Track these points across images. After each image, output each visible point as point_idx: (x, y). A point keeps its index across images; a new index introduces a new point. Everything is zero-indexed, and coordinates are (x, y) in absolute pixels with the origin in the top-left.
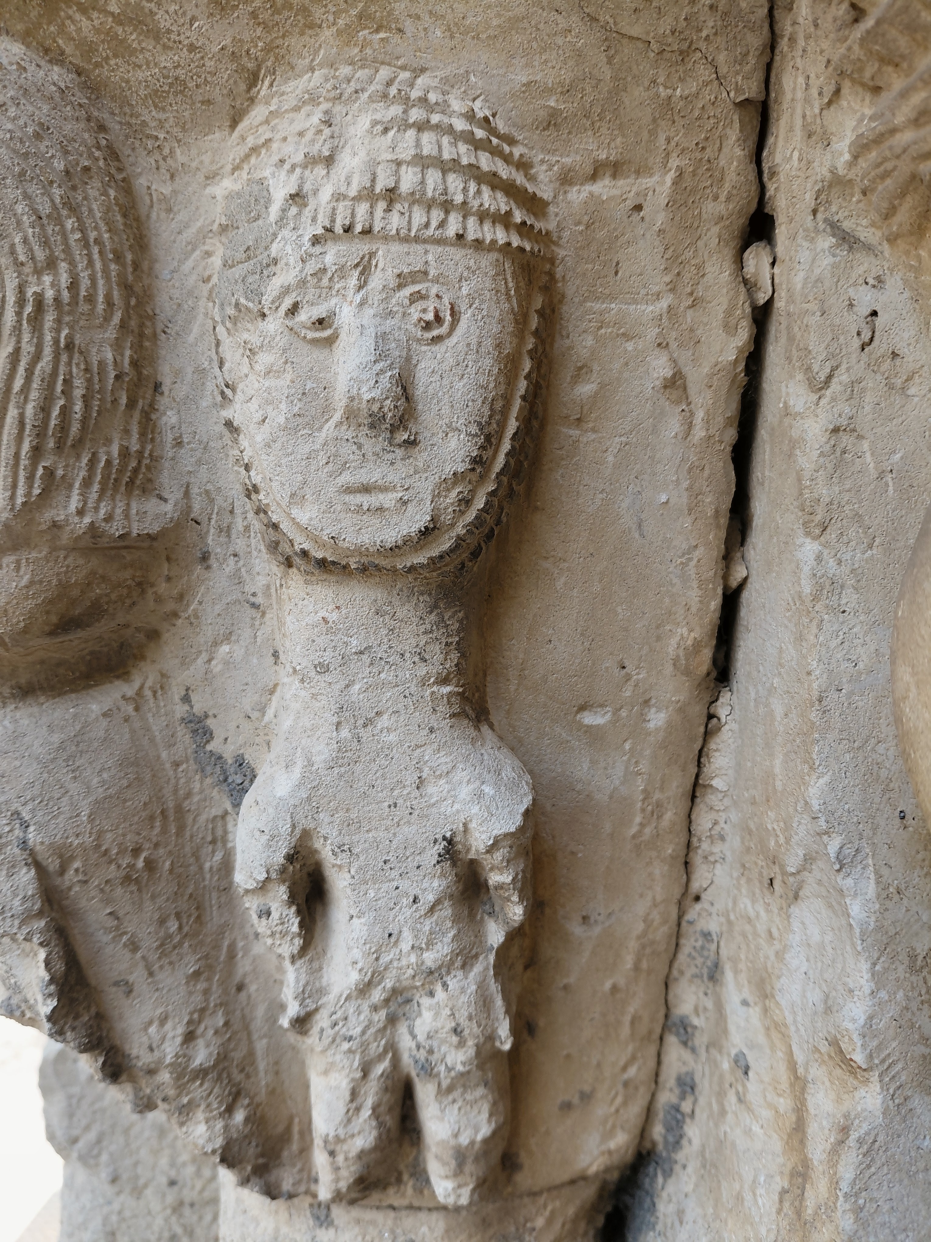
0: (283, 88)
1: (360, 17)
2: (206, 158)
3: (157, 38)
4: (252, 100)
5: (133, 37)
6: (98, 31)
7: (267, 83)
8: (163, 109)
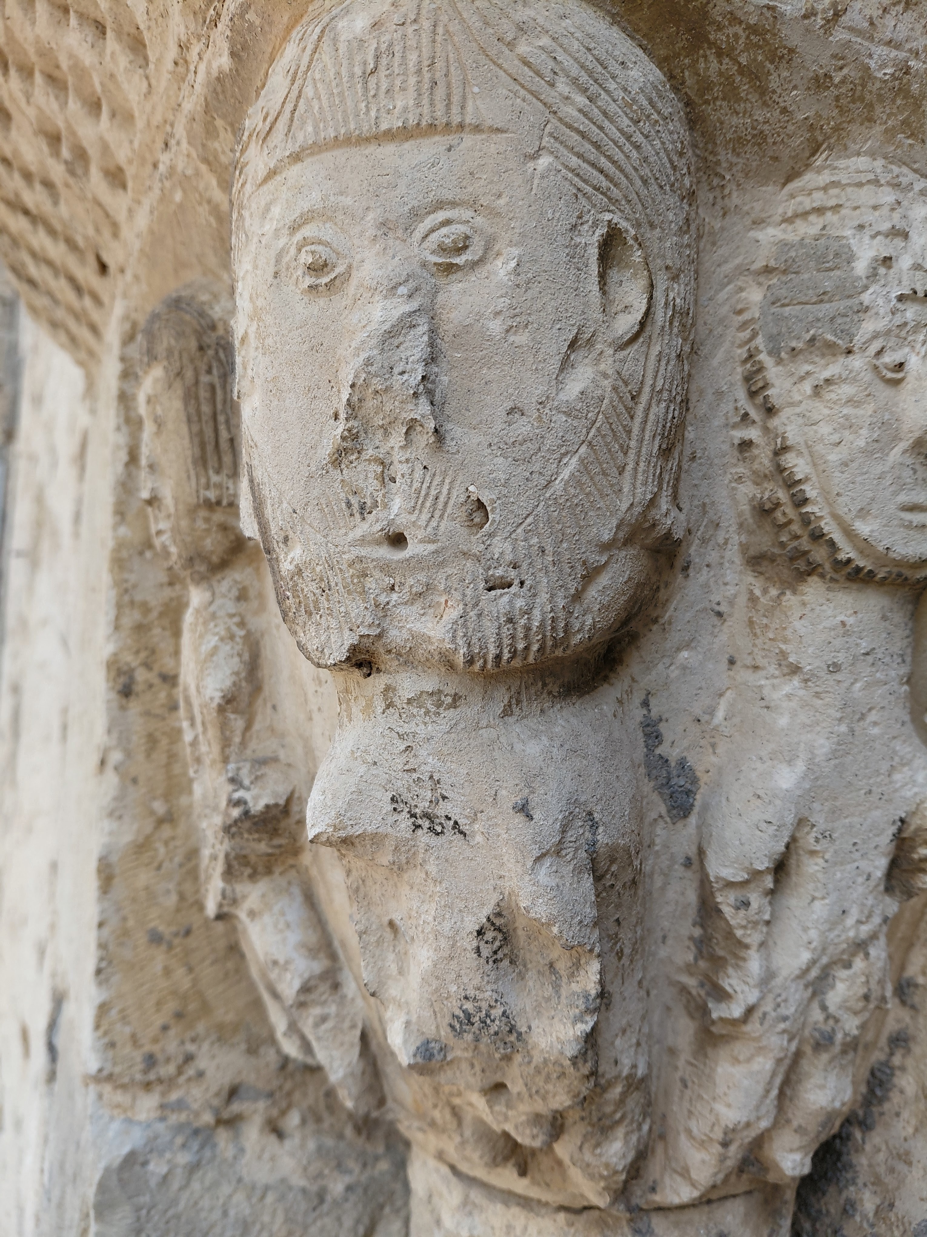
0: (836, 164)
1: (903, 122)
2: (758, 206)
3: (762, 94)
4: (808, 166)
5: (746, 87)
6: (721, 74)
7: (824, 156)
8: (738, 155)
